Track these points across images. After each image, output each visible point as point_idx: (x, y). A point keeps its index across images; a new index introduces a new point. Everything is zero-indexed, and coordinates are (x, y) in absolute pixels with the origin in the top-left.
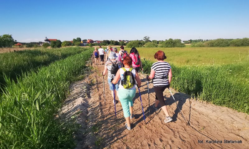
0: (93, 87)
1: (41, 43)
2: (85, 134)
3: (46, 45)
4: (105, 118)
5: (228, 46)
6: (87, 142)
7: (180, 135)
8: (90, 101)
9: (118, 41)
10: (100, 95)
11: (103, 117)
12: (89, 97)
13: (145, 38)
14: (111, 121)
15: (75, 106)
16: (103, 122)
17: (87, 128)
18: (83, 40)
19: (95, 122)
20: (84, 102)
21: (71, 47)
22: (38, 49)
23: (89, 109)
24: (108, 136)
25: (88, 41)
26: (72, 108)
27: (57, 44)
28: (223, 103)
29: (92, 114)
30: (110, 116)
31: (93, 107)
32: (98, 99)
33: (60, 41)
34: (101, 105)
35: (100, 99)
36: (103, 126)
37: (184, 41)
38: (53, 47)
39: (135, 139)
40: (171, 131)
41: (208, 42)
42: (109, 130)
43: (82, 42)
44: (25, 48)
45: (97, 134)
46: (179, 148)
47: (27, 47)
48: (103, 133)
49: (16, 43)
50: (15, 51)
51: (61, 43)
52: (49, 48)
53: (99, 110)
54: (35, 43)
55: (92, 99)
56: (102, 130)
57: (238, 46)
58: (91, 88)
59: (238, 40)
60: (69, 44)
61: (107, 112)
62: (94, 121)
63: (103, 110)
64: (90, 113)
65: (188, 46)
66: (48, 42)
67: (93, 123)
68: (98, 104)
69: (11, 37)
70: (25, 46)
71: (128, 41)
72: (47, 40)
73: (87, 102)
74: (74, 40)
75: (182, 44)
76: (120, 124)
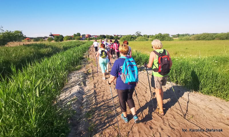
0: (89, 76)
1: (47, 37)
2: (79, 120)
3: (50, 40)
4: (99, 105)
5: (214, 39)
6: (80, 128)
7: (170, 123)
8: (86, 89)
9: (113, 36)
10: (95, 84)
11: (97, 104)
12: (85, 85)
13: (137, 33)
14: (104, 107)
15: (72, 93)
16: (96, 108)
17: (81, 114)
18: (82, 35)
19: (89, 109)
20: (80, 89)
21: (71, 40)
22: (44, 42)
23: (84, 96)
24: (101, 122)
25: (87, 36)
26: (69, 95)
27: (60, 38)
28: (211, 92)
29: (87, 101)
30: (103, 103)
31: (88, 94)
32: (92, 87)
33: (62, 36)
34: (95, 92)
35: (95, 87)
36: (97, 112)
37: (172, 36)
38: (56, 41)
39: (126, 126)
40: (160, 118)
41: (194, 36)
42: (101, 116)
43: (81, 37)
44: (32, 42)
45: (90, 120)
46: (169, 136)
47: (34, 41)
48: (96, 120)
49: (26, 38)
50: (24, 44)
51: (63, 37)
52: (53, 42)
53: (93, 97)
54: (41, 38)
55: (87, 87)
56: (95, 116)
57: (223, 39)
58: (87, 77)
59: (223, 34)
60: (70, 38)
61: (101, 100)
62: (88, 107)
63: (97, 97)
64: (84, 100)
65: (176, 39)
66: (52, 37)
67: (87, 109)
68: (93, 91)
69: (21, 33)
70: (32, 40)
71: (122, 36)
72: (52, 35)
73: (83, 90)
74: (75, 35)
75: (171, 38)
76: (112, 111)
